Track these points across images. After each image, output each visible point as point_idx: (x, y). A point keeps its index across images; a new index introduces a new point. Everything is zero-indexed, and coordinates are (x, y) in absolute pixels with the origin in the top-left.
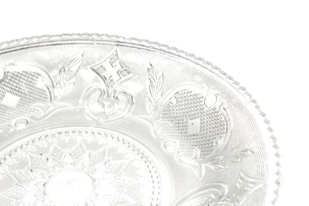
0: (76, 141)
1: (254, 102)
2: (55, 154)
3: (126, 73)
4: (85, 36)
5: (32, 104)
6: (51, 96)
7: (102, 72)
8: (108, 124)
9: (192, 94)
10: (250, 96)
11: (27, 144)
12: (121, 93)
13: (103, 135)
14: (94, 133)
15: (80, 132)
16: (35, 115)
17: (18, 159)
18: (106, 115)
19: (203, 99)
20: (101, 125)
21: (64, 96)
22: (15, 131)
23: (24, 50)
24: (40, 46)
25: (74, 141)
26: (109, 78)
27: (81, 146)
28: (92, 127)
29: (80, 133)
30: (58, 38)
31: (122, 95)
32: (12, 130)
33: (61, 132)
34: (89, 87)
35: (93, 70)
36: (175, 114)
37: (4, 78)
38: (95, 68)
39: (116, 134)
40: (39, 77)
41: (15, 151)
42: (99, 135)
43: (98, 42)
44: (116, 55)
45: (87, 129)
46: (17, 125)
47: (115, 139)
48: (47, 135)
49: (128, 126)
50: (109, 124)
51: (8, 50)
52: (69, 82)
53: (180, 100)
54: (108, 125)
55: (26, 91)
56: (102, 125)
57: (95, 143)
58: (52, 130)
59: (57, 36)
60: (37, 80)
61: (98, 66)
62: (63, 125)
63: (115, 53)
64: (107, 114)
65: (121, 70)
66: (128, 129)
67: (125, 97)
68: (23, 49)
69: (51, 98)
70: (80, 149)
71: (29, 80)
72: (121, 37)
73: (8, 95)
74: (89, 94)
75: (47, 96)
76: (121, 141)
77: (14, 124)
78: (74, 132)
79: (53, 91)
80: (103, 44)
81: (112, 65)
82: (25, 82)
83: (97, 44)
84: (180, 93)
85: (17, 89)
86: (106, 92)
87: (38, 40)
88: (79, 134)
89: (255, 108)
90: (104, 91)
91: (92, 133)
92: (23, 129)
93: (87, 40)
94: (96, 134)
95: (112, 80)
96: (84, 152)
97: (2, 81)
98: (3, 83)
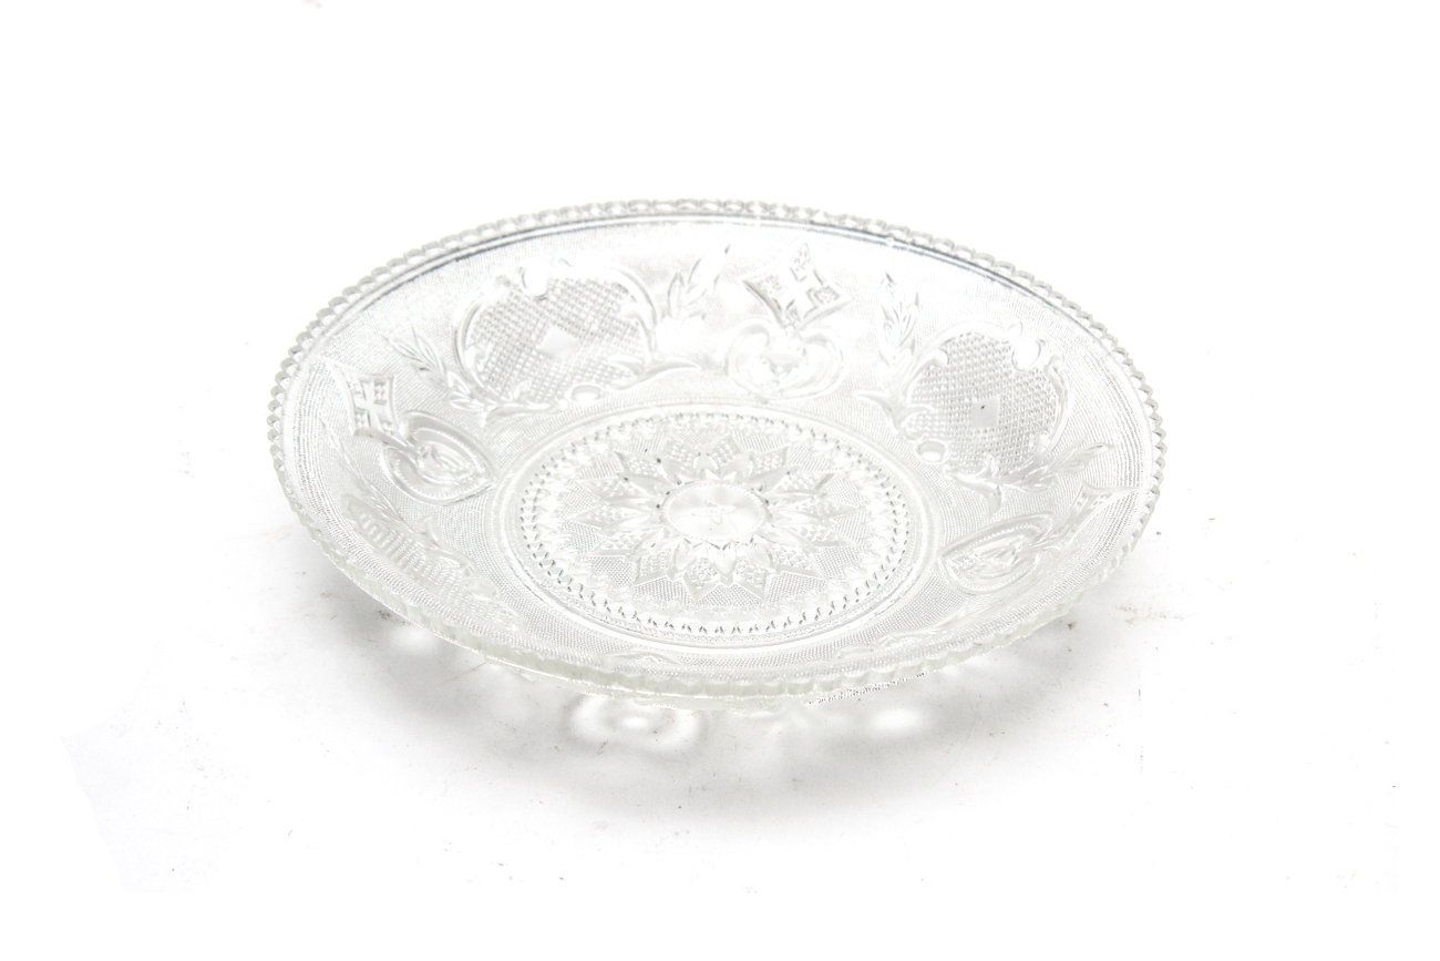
1: (1121, 352)
3: (828, 295)
4: (732, 207)
6: (649, 341)
7: (771, 292)
8: (786, 403)
9: (986, 341)
10: (1114, 341)
11: (607, 433)
19: (1010, 353)
22: (575, 408)
23: (591, 231)
24: (629, 224)
25: (713, 431)
26: (788, 307)
27: (730, 441)
35: (751, 287)
36: (943, 388)
37: (546, 294)
38: (754, 282)
39: (806, 423)
40: (624, 295)
43: (764, 222)
46: (578, 398)
50: (789, 404)
53: (954, 356)
55: (593, 324)
56: (773, 405)
57: (762, 437)
60: (619, 302)
61: (763, 278)
63: (804, 248)
65: (818, 289)
66: (834, 415)
68: (589, 228)
70: (728, 446)
71: (601, 301)
72: (817, 211)
75: (640, 340)
81: (795, 275)
82: (591, 304)
83: (761, 225)
84: (957, 340)
85: (573, 319)
89: (1124, 363)
92: (592, 406)
93: (738, 216)
95: (795, 312)
96: (738, 452)
97: (542, 298)
98: (544, 303)
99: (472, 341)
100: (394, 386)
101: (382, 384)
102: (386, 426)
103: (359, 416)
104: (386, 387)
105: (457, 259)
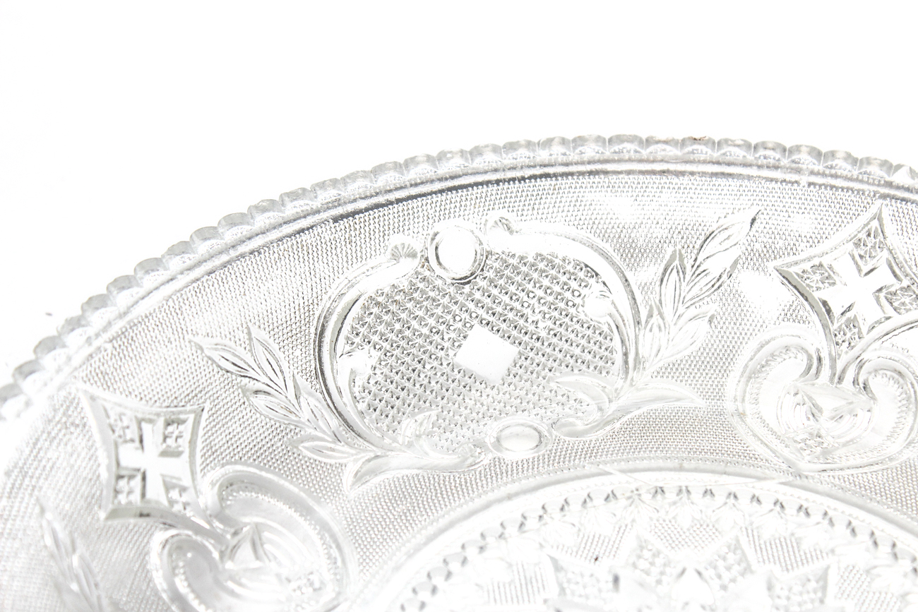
0: (716, 526)
2: (643, 564)
3: (907, 300)
4: (768, 153)
5: (558, 374)
6: (626, 354)
7: (818, 289)
8: (831, 477)
11: (540, 517)
12: (881, 372)
13: (816, 516)
14: (784, 504)
15: (730, 494)
16: (568, 416)
17: (510, 565)
18: (825, 445)
20: (805, 479)
21: (673, 359)
22: (497, 462)
24: (606, 173)
25: (711, 527)
26: (844, 313)
27: (736, 547)
28: (777, 481)
29: (732, 500)
30: (672, 151)
31: (885, 379)
32: (486, 459)
33: (661, 488)
34: (767, 337)
35: (786, 278)
37: (472, 274)
38: (793, 270)
39: (865, 521)
40: (592, 281)
41: (500, 536)
42: (802, 514)
43: (813, 179)
44: (876, 231)
45: (760, 488)
46: (505, 444)
47: (863, 537)
48: (612, 492)
49: (907, 494)
50: (837, 479)
51: (494, 177)
52: (693, 311)
54: (832, 481)
55: (541, 325)
56: (811, 481)
57: (788, 542)
58: (629, 474)
59: (666, 142)
60: (584, 291)
61: (807, 266)
62: (669, 464)
63: (875, 224)
64: (828, 441)
65: (893, 289)
66: (909, 506)
67: (896, 386)
68: (547, 176)
69: (626, 362)
70: (731, 558)
71: (557, 288)
72: (899, 167)
73: (479, 334)
74: (763, 363)
75: (611, 352)
76: (885, 549)
77: (493, 440)
78: (708, 492)
79: (636, 337)
80: (832, 187)
81: (858, 265)
82: (540, 293)
83: (810, 184)
85: (511, 315)
86: (826, 362)
87: (601, 150)
88: (726, 503)
90: (820, 359)
91: (775, 504)
92: (525, 461)
93: (776, 168)
94: (791, 510)
96: (748, 570)
97: (464, 281)
98: (467, 288)
99: (348, 348)
100: (203, 424)
101: (181, 422)
102: (174, 494)
103: (122, 483)
104: (186, 429)
105: (336, 220)
